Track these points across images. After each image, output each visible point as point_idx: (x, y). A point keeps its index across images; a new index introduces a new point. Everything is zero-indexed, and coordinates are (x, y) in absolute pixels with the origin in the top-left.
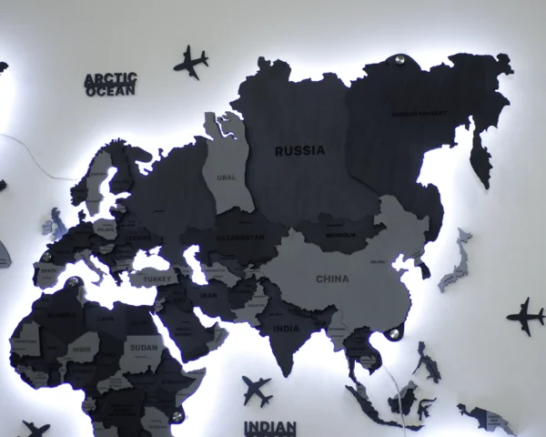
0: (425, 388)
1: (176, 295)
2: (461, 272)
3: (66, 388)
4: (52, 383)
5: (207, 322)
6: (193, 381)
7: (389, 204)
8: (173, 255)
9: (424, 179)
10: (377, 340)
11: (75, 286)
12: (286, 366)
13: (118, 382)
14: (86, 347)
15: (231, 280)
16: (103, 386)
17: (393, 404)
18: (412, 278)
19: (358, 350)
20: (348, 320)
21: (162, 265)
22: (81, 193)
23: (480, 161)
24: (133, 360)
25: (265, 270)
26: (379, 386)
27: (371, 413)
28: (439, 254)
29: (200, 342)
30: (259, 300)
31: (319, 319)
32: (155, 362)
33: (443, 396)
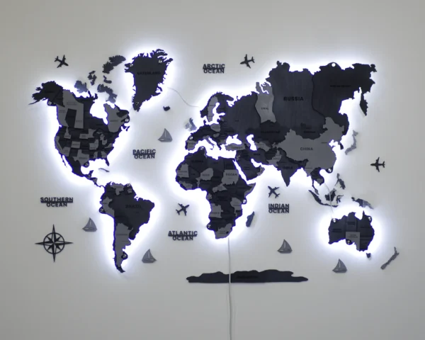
0: (339, 191)
1: (244, 154)
2: (354, 147)
3: (198, 190)
4: (193, 188)
5: (256, 165)
6: (251, 188)
7: (329, 120)
8: (242, 138)
9: (342, 111)
10: (323, 173)
11: (202, 151)
12: (287, 182)
13: (221, 188)
14: (208, 174)
15: (267, 149)
16: (215, 189)
17: (327, 197)
18: (337, 149)
19: (316, 176)
20: (312, 165)
21: (239, 142)
22: (205, 112)
23: (363, 105)
24: (227, 179)
25: (280, 145)
26: (323, 190)
27: (318, 200)
28: (346, 140)
29: (254, 173)
30: (278, 156)
31: (301, 164)
32: (236, 180)
33: (346, 195)
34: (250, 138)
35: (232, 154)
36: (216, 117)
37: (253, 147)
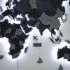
1: (24, 22)
3: (5, 38)
4: (3, 37)
5: (29, 27)
6: (27, 37)
7: (58, 9)
8: (24, 16)
9: (63, 5)
11: (6, 21)
12: (42, 34)
13: (15, 37)
14: (9, 31)
15: (34, 20)
16: (12, 37)
18: (61, 21)
19: (53, 32)
21: (22, 17)
22: (7, 4)
24: (17, 33)
29: (28, 30)
30: (38, 23)
31: (47, 27)
32: (21, 33)
34: (26, 16)
35: (19, 22)
36: (12, 6)
37: (28, 20)
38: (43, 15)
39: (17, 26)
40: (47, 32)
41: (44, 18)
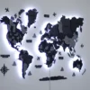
5: (58, 45)
10: (72, 48)
15: (61, 41)
34: (56, 37)
35: (52, 42)
36: (49, 31)
37: (57, 40)
38: (66, 38)
39: (51, 45)
40: (67, 49)
41: (66, 39)
